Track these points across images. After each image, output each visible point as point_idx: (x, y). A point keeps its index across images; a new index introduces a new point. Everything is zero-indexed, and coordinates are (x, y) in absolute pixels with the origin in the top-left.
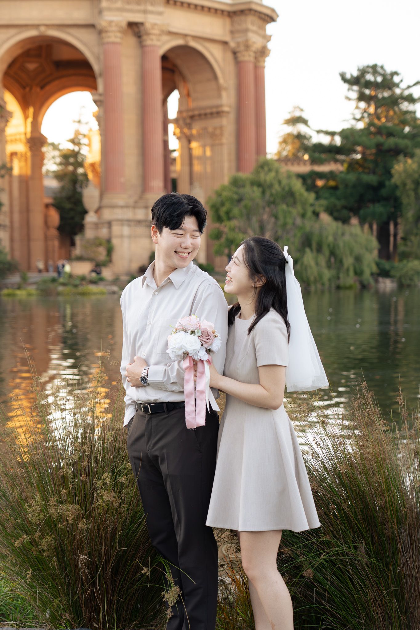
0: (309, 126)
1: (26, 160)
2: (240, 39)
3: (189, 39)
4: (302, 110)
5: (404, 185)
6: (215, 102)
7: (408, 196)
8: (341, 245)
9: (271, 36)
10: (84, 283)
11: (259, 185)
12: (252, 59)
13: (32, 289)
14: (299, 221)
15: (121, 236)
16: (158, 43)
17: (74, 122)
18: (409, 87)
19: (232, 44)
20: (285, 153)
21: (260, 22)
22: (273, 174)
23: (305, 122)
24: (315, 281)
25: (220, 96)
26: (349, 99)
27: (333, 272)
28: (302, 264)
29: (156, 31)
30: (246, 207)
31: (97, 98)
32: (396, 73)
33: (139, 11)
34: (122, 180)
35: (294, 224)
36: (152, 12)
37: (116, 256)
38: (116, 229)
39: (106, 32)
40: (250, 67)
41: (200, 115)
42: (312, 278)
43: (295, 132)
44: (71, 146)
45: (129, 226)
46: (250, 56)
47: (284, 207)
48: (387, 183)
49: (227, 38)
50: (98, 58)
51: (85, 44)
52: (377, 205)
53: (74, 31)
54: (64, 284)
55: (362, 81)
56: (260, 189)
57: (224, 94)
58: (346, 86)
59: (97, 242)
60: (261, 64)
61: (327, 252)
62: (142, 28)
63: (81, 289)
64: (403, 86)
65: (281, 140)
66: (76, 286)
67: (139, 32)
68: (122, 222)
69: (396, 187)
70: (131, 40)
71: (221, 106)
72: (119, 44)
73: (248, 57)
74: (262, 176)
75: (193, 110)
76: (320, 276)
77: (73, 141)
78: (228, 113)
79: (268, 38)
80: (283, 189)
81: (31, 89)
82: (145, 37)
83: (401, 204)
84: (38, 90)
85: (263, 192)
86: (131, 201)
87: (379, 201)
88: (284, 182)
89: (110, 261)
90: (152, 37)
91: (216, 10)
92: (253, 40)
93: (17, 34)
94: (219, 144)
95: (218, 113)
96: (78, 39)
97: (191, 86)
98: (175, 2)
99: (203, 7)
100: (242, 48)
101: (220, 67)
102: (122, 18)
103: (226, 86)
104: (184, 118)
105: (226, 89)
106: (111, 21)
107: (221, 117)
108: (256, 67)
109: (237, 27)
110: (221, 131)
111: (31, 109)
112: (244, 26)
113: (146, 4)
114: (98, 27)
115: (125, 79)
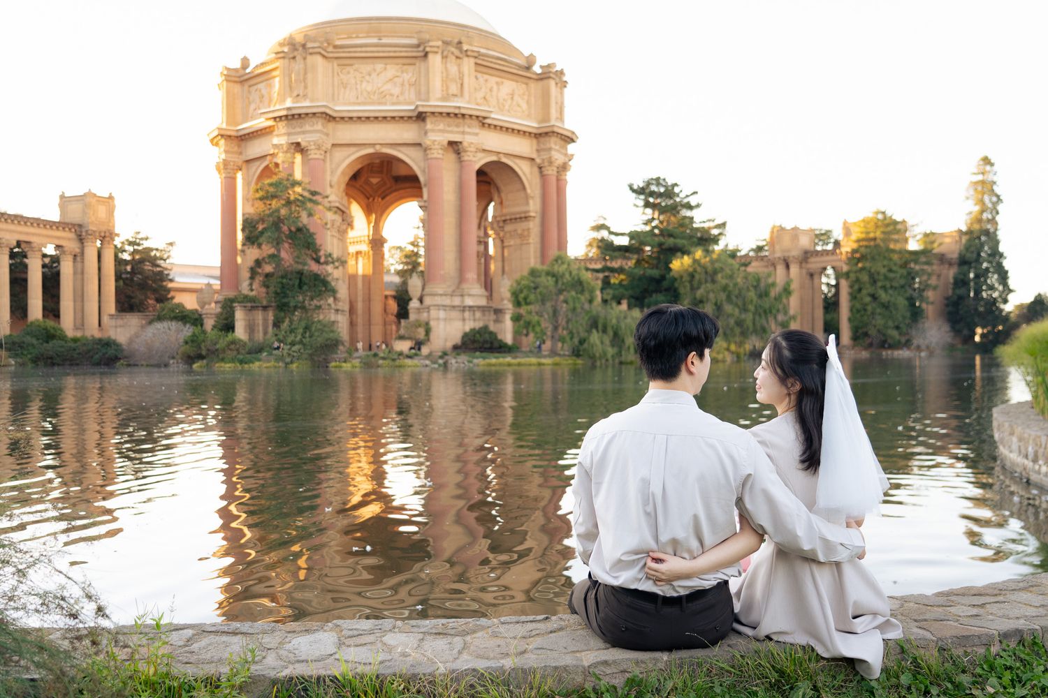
1: (369, 258)
2: (545, 156)
3: (501, 156)
4: (605, 219)
5: (681, 277)
6: (523, 208)
7: (685, 287)
8: (623, 326)
9: (572, 155)
10: (401, 357)
11: (554, 275)
12: (555, 173)
13: (356, 362)
14: (587, 306)
15: (438, 319)
16: (474, 159)
18: (687, 196)
19: (538, 161)
20: (591, 255)
21: (562, 143)
22: (565, 266)
24: (600, 358)
25: (528, 204)
26: (637, 206)
27: (615, 350)
28: (589, 343)
29: (473, 149)
30: (540, 293)
31: (422, 204)
32: (676, 185)
33: (458, 133)
34: (442, 272)
35: (582, 308)
36: (469, 133)
37: (432, 336)
38: (433, 313)
39: (430, 149)
40: (553, 180)
41: (511, 219)
42: (597, 355)
44: (411, 248)
45: (445, 310)
46: (553, 170)
47: (573, 293)
48: (667, 276)
49: (534, 156)
50: (424, 171)
51: (413, 160)
52: (659, 295)
53: (403, 149)
54: (384, 358)
55: (647, 191)
56: (554, 279)
57: (531, 202)
58: (634, 195)
59: (418, 324)
60: (563, 177)
61: (611, 333)
62: (460, 146)
63: (397, 363)
64: (682, 195)
65: (588, 243)
66: (394, 360)
67: (459, 150)
68: (438, 307)
69: (675, 279)
70: (452, 156)
71: (528, 212)
72: (442, 159)
73: (551, 171)
74: (556, 268)
75: (505, 215)
76: (605, 353)
77: (413, 244)
78: (534, 217)
79: (571, 157)
80: (573, 279)
81: (374, 199)
82: (462, 154)
83: (679, 294)
84: (380, 199)
85: (557, 282)
86: (450, 290)
87: (661, 292)
88: (574, 273)
89: (428, 340)
90: (469, 153)
91: (525, 132)
92: (556, 157)
93: (357, 151)
94: (527, 244)
95: (526, 217)
96: (407, 156)
97: (503, 195)
98: (489, 125)
99: (513, 130)
100: (546, 164)
101: (527, 179)
102: (444, 138)
103: (532, 195)
104: (498, 222)
105: (533, 198)
106: (435, 141)
107: (529, 221)
108: (558, 180)
109: (542, 146)
110: (529, 233)
111: (374, 216)
112: (548, 146)
113: (464, 126)
114: (424, 145)
115: (446, 189)
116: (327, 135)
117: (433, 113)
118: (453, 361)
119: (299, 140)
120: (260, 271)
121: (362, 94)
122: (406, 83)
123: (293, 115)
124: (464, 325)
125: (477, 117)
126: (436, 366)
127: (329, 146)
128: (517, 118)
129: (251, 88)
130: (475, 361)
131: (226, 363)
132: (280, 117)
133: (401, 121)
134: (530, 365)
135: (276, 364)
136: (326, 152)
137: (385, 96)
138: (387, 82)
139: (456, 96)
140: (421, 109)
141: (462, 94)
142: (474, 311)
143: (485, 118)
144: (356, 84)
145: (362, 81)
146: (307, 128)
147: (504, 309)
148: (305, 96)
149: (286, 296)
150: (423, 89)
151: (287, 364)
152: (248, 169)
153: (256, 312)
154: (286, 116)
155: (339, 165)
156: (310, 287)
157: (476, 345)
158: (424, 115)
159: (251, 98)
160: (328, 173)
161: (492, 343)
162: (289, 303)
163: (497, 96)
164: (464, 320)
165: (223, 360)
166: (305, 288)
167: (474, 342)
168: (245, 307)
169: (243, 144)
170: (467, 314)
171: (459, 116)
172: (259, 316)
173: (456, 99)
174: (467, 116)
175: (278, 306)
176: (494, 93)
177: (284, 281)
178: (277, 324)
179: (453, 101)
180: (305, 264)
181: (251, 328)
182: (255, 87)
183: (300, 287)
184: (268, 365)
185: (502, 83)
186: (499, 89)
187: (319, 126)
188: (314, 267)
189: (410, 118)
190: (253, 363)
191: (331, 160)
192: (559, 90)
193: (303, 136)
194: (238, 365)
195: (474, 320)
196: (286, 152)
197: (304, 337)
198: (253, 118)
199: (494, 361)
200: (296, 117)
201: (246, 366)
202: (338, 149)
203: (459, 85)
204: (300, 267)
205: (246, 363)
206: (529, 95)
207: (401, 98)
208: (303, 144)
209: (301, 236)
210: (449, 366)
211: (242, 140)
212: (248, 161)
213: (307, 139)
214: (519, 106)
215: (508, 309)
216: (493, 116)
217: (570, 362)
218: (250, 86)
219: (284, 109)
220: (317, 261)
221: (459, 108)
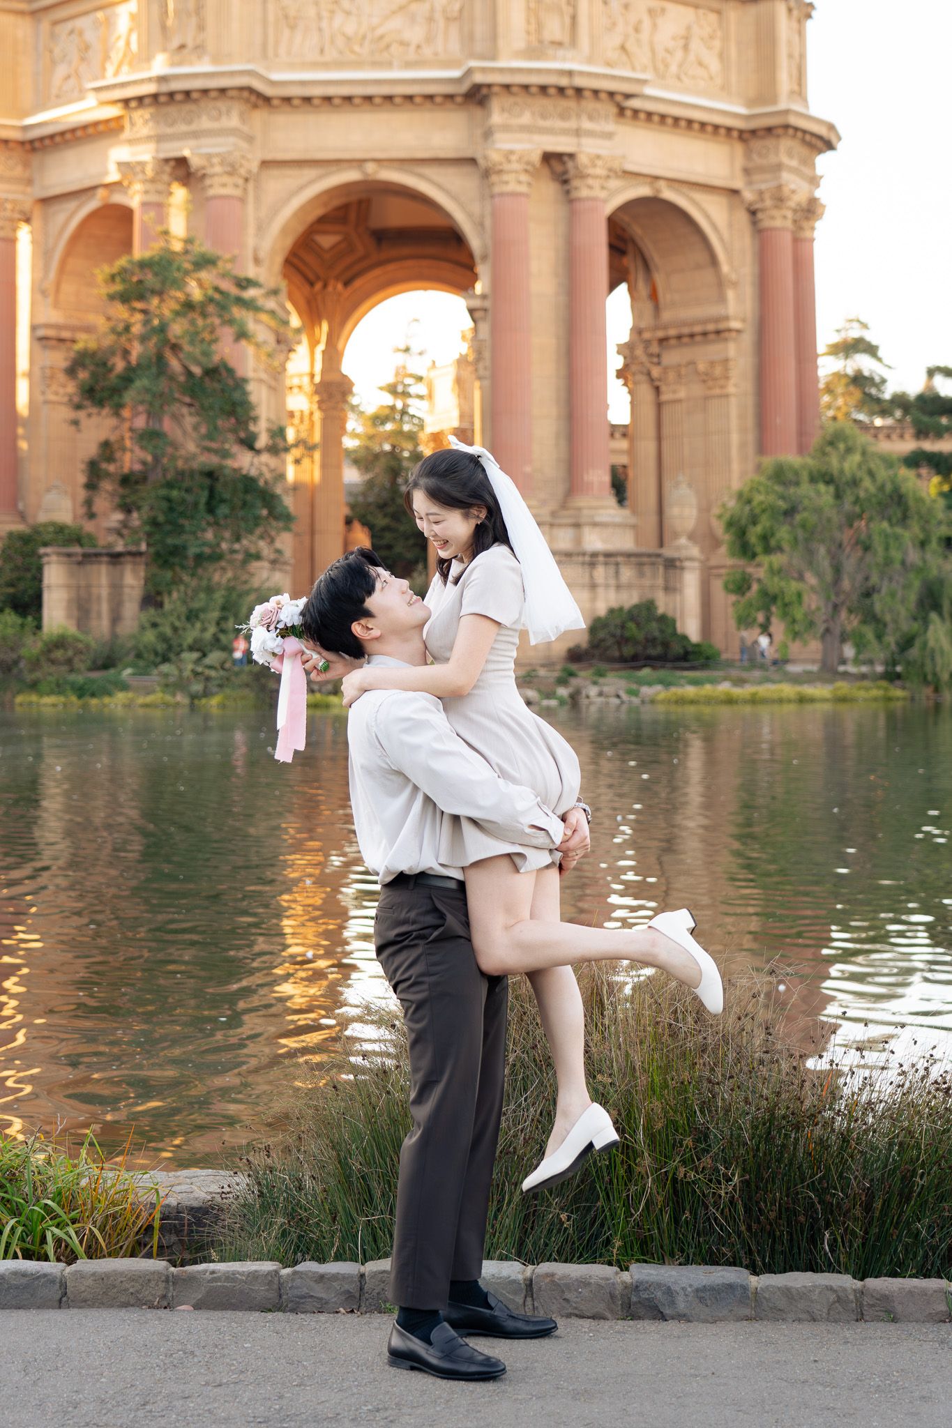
0: (879, 360)
2: (764, 183)
3: (662, 184)
4: (864, 326)
6: (713, 310)
9: (822, 176)
11: (828, 479)
12: (789, 224)
14: (914, 556)
16: (602, 194)
17: (399, 350)
19: (748, 195)
21: (804, 151)
22: (857, 458)
23: (871, 350)
25: (722, 299)
28: (923, 647)
29: (598, 171)
30: (803, 525)
31: (476, 303)
33: (565, 132)
34: (528, 469)
35: (903, 563)
36: (591, 134)
39: (500, 172)
40: (784, 242)
41: (679, 337)
43: (850, 372)
44: (387, 400)
46: (785, 217)
47: (884, 525)
49: (738, 184)
50: (481, 225)
51: (455, 198)
53: (431, 171)
56: (831, 489)
57: (731, 294)
60: (807, 234)
62: (570, 165)
67: (565, 172)
70: (549, 189)
71: (727, 318)
72: (526, 195)
73: (780, 221)
74: (834, 462)
75: (665, 328)
77: (392, 390)
78: (738, 331)
79: (814, 181)
80: (881, 488)
81: (325, 286)
82: (575, 183)
84: (340, 286)
85: (838, 496)
86: (545, 513)
88: (883, 474)
90: (590, 181)
91: (716, 127)
92: (793, 186)
93: (320, 177)
94: (721, 396)
95: (718, 332)
96: (440, 187)
97: (659, 278)
98: (636, 112)
99: (690, 122)
100: (768, 203)
101: (721, 239)
102: (534, 146)
103: (733, 277)
104: (647, 343)
105: (735, 285)
106: (512, 152)
107: (726, 340)
108: (797, 241)
109: (758, 161)
110: (727, 370)
111: (325, 326)
112: (772, 159)
113: (578, 116)
114: (481, 162)
115: (535, 266)
116: (250, 139)
117: (507, 87)
118: (593, 691)
119: (186, 153)
120: (111, 468)
121: (332, 41)
122: (438, 16)
123: (171, 95)
124: (593, 599)
125: (611, 94)
126: (553, 703)
127: (254, 166)
128: (698, 93)
129: (58, 28)
130: (646, 691)
131: (41, 695)
132: (140, 99)
133: (428, 104)
134: (781, 701)
135: (168, 698)
136: (247, 180)
137: (388, 47)
138: (394, 13)
139: (560, 44)
140: (479, 78)
141: (574, 41)
142: (617, 564)
143: (628, 96)
144: (319, 17)
145: (332, 12)
146: (205, 123)
147: (680, 560)
148: (200, 49)
149: (180, 530)
150: (480, 29)
151: (193, 697)
152: (46, 220)
153: (95, 567)
154: (155, 97)
155: (275, 211)
156: (233, 509)
157: (628, 650)
158: (484, 91)
159: (57, 51)
160: (251, 230)
161: (666, 645)
162: (185, 548)
163: (651, 44)
164: (593, 586)
165: (34, 686)
166: (223, 510)
167: (623, 641)
168: (69, 555)
169: (36, 159)
170: (600, 573)
171: (570, 92)
172: (101, 575)
173: (561, 53)
174: (587, 94)
175: (158, 554)
176: (645, 35)
177: (175, 493)
178: (151, 600)
179: (555, 58)
180: (225, 454)
181: (82, 607)
182: (69, 25)
183: (211, 509)
184: (149, 699)
185: (663, 10)
186: (655, 26)
187: (233, 120)
188: (244, 461)
189: (450, 97)
190: (110, 694)
191: (257, 199)
192: (795, 25)
193: (192, 143)
194: (74, 699)
195: (618, 587)
196: (153, 181)
197: (223, 631)
198: (61, 99)
199: (690, 691)
200: (179, 97)
201: (94, 702)
202: (275, 172)
203: (567, 20)
204: (213, 460)
205: (93, 695)
206: (725, 39)
207: (427, 52)
208: (195, 162)
209: (217, 386)
210: (583, 702)
211: (34, 150)
212: (46, 201)
213: (205, 150)
214: (700, 64)
215: (691, 559)
216: (649, 91)
217: (875, 693)
218: (55, 23)
219: (150, 80)
220: (249, 443)
221: (570, 73)
